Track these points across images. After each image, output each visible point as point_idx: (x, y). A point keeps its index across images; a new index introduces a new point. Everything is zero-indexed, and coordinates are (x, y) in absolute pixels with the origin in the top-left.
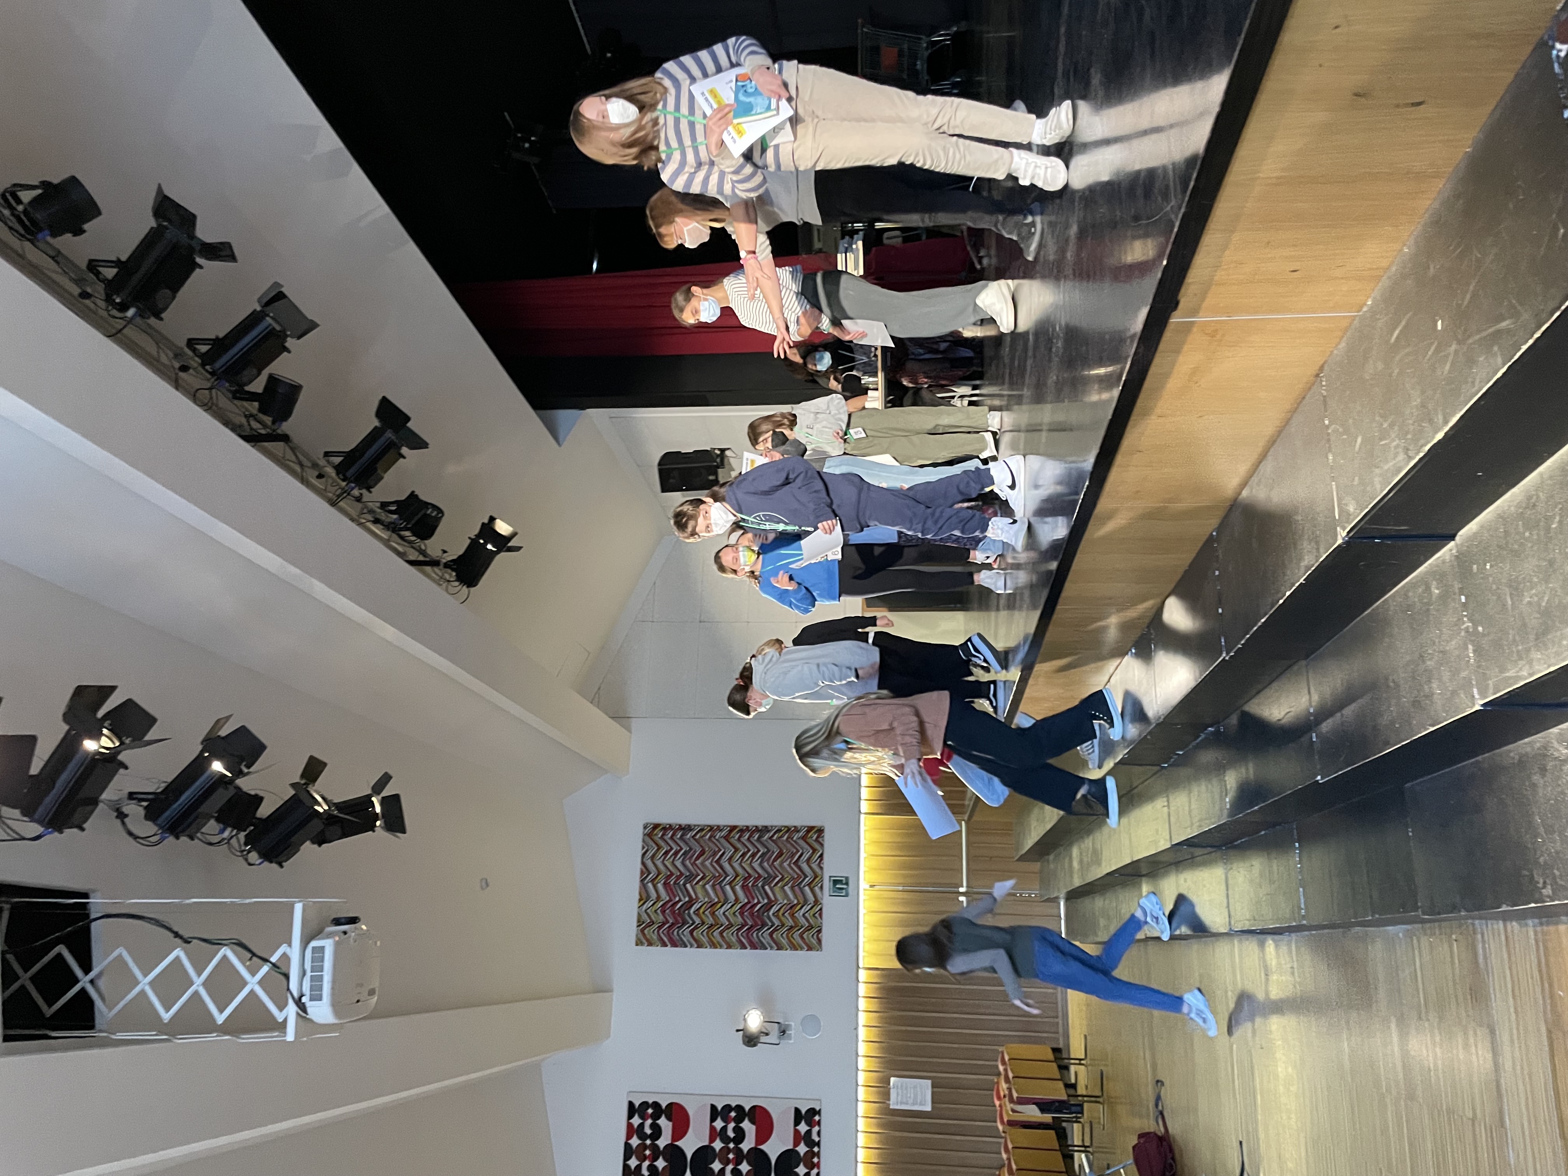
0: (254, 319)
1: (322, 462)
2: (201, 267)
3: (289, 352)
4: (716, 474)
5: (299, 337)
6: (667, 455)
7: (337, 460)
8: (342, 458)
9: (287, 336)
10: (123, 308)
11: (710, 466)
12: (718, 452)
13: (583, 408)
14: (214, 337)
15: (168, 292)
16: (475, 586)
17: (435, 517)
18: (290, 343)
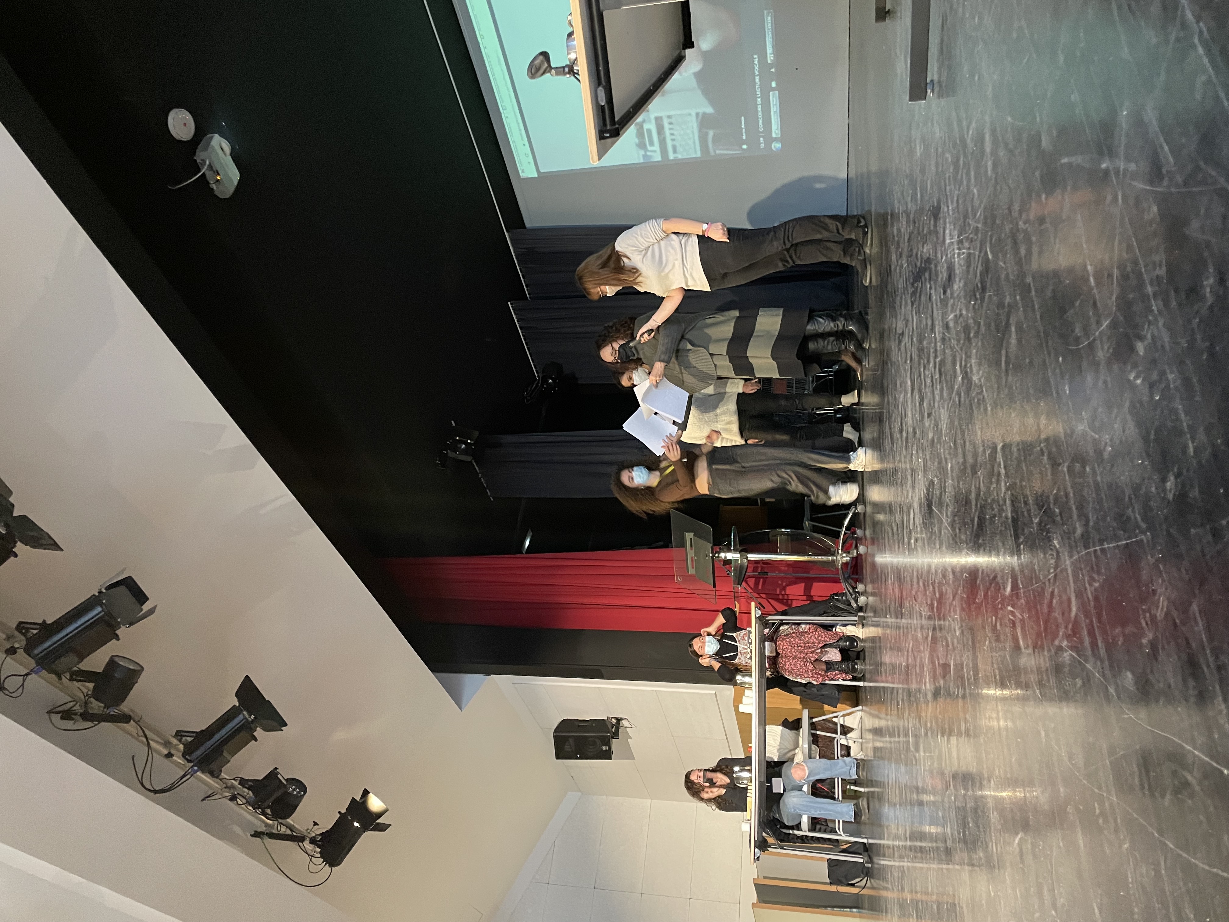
1: (173, 741)
3: (118, 639)
4: (609, 744)
5: (131, 624)
6: (564, 722)
7: (187, 740)
8: (192, 738)
9: (120, 623)
11: (604, 736)
12: (614, 722)
13: (488, 673)
14: (43, 622)
16: (338, 865)
17: (296, 795)
18: (121, 630)
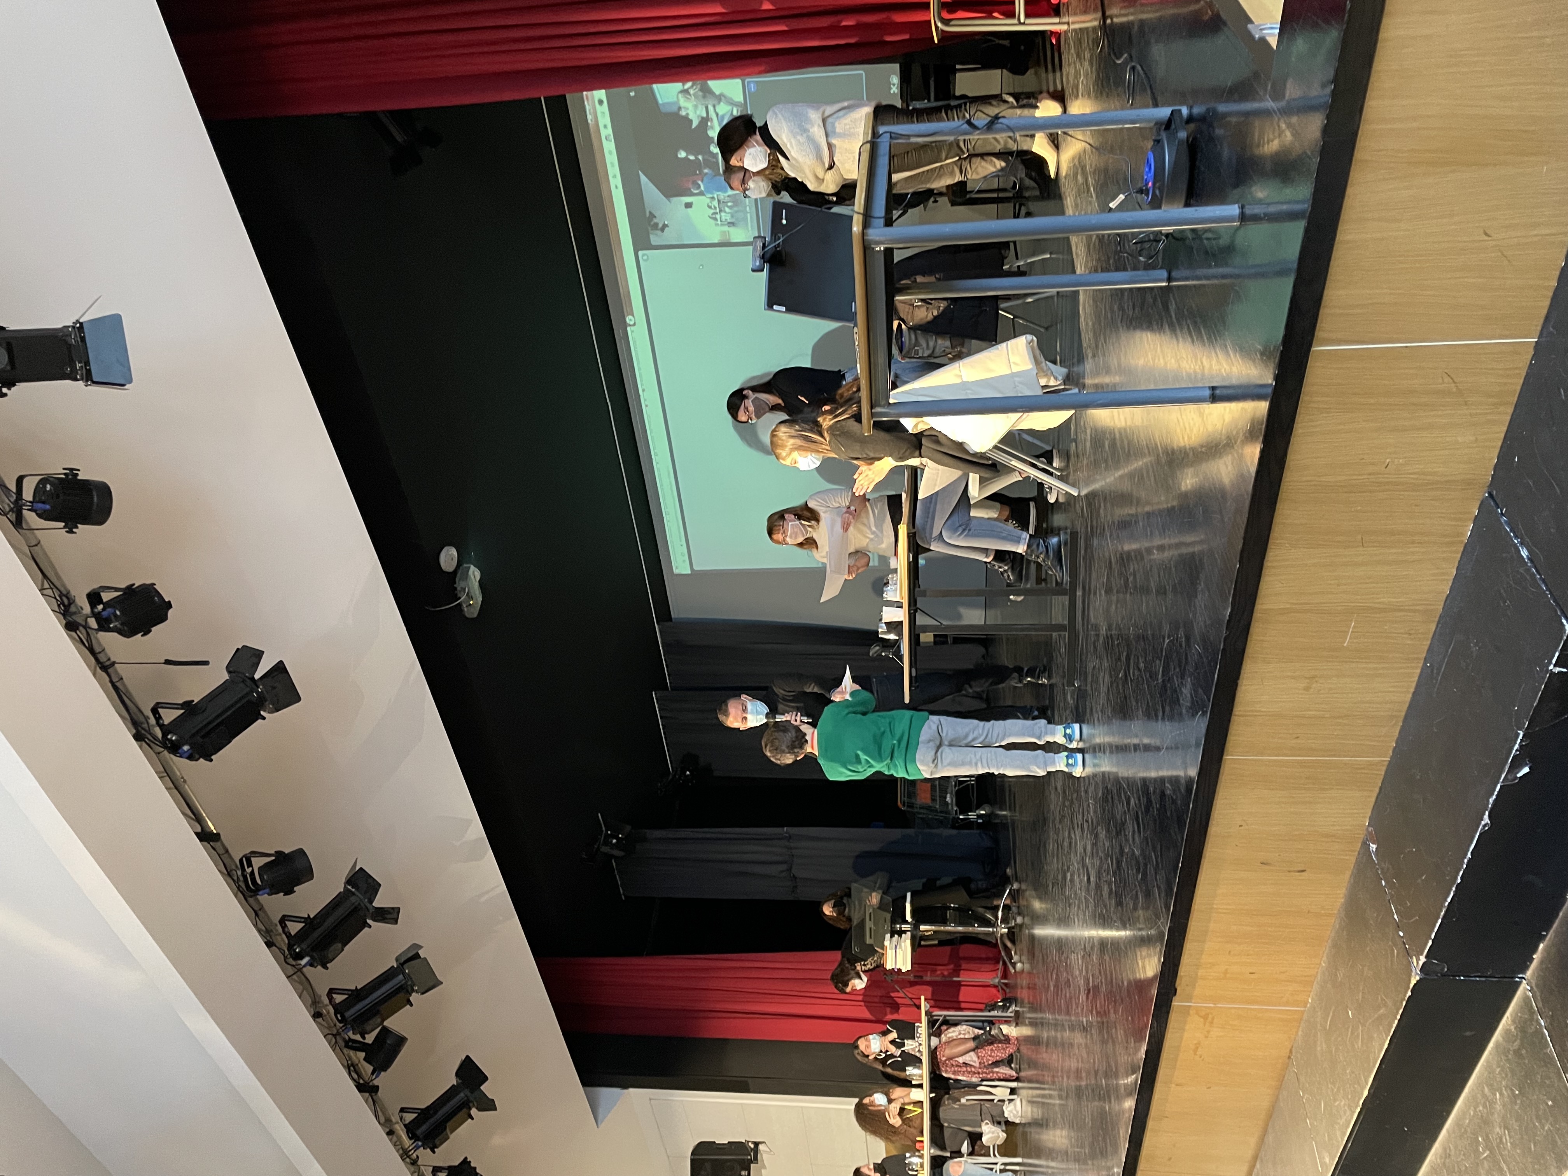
0: (389, 975)
1: (395, 1118)
2: (370, 927)
4: (747, 1169)
5: (423, 993)
6: (701, 1145)
7: (409, 1117)
8: (416, 1115)
9: (413, 991)
10: (299, 956)
11: (744, 1160)
12: (752, 1146)
13: (625, 1086)
14: (354, 988)
15: (340, 945)
18: (414, 997)
